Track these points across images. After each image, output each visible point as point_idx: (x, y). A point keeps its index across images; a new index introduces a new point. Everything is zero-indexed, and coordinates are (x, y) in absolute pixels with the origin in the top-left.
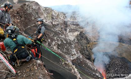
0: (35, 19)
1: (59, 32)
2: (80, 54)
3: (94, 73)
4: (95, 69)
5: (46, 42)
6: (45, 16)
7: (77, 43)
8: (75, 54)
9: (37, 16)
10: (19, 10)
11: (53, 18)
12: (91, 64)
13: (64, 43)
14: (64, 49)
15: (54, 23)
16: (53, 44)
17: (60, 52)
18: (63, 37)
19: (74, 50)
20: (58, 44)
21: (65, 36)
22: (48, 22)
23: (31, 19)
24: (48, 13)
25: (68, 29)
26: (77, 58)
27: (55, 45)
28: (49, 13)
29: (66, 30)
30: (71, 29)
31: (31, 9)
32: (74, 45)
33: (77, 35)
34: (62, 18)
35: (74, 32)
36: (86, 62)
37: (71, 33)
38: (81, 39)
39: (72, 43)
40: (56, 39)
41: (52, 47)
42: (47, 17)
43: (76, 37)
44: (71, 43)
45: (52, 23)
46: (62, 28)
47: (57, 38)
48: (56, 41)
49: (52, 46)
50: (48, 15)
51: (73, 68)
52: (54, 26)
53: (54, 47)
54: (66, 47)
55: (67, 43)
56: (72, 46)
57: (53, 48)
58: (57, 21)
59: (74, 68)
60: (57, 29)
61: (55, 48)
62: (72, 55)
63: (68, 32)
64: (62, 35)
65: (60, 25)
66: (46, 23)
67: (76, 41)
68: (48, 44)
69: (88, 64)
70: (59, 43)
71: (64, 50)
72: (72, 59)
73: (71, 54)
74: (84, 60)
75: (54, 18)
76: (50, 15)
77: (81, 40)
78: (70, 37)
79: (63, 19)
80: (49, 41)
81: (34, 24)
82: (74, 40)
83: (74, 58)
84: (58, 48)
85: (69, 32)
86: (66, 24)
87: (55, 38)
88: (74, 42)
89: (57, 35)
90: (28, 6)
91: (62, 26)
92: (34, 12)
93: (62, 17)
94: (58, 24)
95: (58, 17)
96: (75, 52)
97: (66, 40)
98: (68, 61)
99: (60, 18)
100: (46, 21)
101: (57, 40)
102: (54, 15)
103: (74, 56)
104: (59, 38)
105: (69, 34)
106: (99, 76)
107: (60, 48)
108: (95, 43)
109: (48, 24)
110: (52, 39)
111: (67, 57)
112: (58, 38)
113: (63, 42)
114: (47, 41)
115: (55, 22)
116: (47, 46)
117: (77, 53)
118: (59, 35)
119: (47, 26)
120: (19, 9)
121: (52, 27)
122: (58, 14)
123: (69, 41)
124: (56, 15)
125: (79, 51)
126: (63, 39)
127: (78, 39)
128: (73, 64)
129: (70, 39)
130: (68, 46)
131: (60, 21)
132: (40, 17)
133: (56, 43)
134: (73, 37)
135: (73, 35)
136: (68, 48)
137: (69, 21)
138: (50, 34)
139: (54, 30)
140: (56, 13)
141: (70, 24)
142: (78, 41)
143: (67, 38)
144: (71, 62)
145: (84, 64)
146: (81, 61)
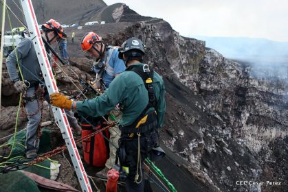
0: (155, 65)
1: (217, 116)
5: (170, 135)
6: (184, 62)
7: (271, 165)
9: (161, 59)
10: (122, 37)
11: (205, 72)
13: (225, 153)
14: (223, 172)
15: (203, 85)
16: (191, 148)
17: (208, 178)
18: (225, 132)
20: (206, 150)
21: (233, 132)
22: (187, 78)
24: (192, 55)
25: (245, 111)
27: (195, 152)
28: (196, 55)
29: (238, 115)
30: (258, 115)
31: (149, 39)
32: (261, 170)
33: (278, 139)
34: (232, 76)
35: (266, 126)
37: (255, 129)
39: (253, 161)
40: (202, 136)
41: (184, 155)
42: (186, 64)
43: (270, 146)
44: (249, 159)
45: (198, 85)
46: (225, 106)
47: (205, 134)
48: (203, 142)
49: (185, 152)
50: (192, 61)
52: (203, 94)
53: (192, 156)
54: (229, 168)
55: (236, 156)
56: (254, 170)
57: (189, 160)
58: (216, 80)
61: (193, 161)
63: (244, 122)
64: (224, 128)
65: (220, 96)
66: (182, 81)
67: (267, 157)
68: (175, 143)
70: (210, 149)
71: (220, 174)
75: (209, 70)
76: (198, 62)
78: (250, 138)
79: (233, 79)
80: (179, 135)
82: (262, 152)
84: (204, 165)
85: (247, 124)
86: (241, 96)
87: (201, 131)
88: (260, 159)
89: (209, 122)
90: (143, 29)
91: (228, 100)
92: (157, 47)
93: (235, 71)
94: (216, 92)
95: (220, 70)
97: (233, 146)
99: (226, 75)
100: (183, 77)
101: (206, 139)
102: (210, 61)
104: (213, 134)
105: (245, 128)
107: (209, 164)
109: (186, 85)
110: (190, 131)
112: (210, 135)
113: (222, 150)
114: (174, 134)
115: (207, 83)
116: (172, 149)
118: (215, 124)
119: (183, 91)
120: (123, 35)
121: (198, 98)
122: (220, 60)
123: (243, 151)
124: (216, 64)
126: (225, 140)
127: (276, 154)
129: (247, 147)
130: (238, 168)
131: (223, 82)
132: (169, 63)
133: (200, 145)
134: (260, 143)
135: (261, 135)
136: (236, 174)
137: (256, 89)
138: (189, 116)
139: (203, 105)
140: (216, 58)
141: (258, 98)
142: (277, 161)
143: (238, 141)
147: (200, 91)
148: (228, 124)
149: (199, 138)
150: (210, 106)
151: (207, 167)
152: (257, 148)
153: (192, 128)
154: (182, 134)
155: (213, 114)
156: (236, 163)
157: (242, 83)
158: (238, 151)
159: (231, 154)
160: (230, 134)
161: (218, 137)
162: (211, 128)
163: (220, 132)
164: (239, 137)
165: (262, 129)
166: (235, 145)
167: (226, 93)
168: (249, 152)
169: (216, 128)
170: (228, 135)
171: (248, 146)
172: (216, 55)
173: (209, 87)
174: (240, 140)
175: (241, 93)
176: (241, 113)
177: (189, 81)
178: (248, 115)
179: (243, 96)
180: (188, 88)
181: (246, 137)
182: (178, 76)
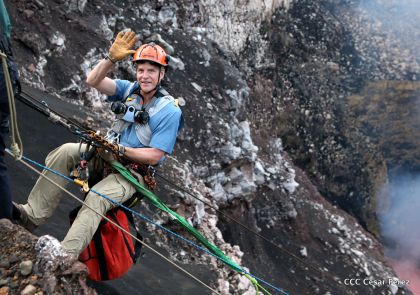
2: (281, 163)
4: (394, 289)
5: (30, 50)
7: (267, 73)
8: (245, 162)
12: (364, 246)
18: (162, 17)
19: (246, 125)
21: (181, 14)
26: (263, 188)
32: (246, 90)
36: (327, 224)
38: (302, 47)
39: (231, 72)
41: (74, 94)
43: (262, 32)
44: (221, 70)
49: (74, 85)
53: (94, 93)
56: (233, 93)
57: (88, 103)
61: (97, 104)
62: (226, 168)
64: (158, 9)
67: (259, 58)
68: (46, 68)
69: (336, 245)
72: (218, 192)
73: (218, 156)
74: (310, 213)
77: (304, 53)
78: (221, 22)
80: (53, 47)
82: (249, 49)
83: (237, 191)
87: (106, 25)
88: (245, 65)
96: (249, 144)
97: (186, 48)
98: (188, 208)
103: (235, 173)
108: (409, 86)
110: (80, 29)
111: (188, 182)
114: (40, 46)
116: (40, 85)
117: (265, 153)
118: (138, 3)
123: (207, 56)
125: (278, 143)
127: (276, 47)
128: (227, 237)
129: (214, 45)
130: (200, 95)
134: (241, 30)
135: (243, 9)
136: (198, 111)
142: (279, 62)
143: (195, 33)
144: (213, 222)
145: (305, 243)
146: (291, 220)
149: (103, 45)
152: (237, 43)
153: (83, 23)
154: (60, 41)
156: (194, 85)
158: (198, 58)
159: (182, 66)
160: (175, 19)
161: (148, 32)
162: (129, 13)
163: (152, 18)
164: (198, 23)
166: (189, 43)
168: (221, 53)
169: (141, 12)
170: (170, 23)
171: (217, 41)
174: (199, 29)
181: (213, 20)
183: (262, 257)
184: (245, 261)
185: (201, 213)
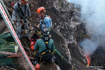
0: (49, 3)
1: (65, 19)
2: (75, 41)
3: (81, 59)
4: (84, 56)
6: (57, 3)
8: (72, 40)
9: (51, 1)
11: (63, 6)
12: (82, 51)
15: (62, 10)
17: (61, 35)
19: (73, 36)
20: (61, 28)
21: (68, 23)
22: (58, 8)
23: (46, 3)
26: (73, 43)
27: (58, 28)
28: (61, 1)
29: (70, 19)
30: (75, 19)
33: (78, 25)
34: (70, 8)
35: (76, 22)
37: (74, 22)
38: (80, 29)
39: (72, 30)
41: (56, 29)
42: (58, 3)
43: (76, 27)
45: (61, 10)
46: (67, 16)
47: (61, 24)
48: (61, 26)
51: (67, 50)
53: (58, 30)
54: (66, 32)
56: (72, 33)
57: (57, 31)
58: (65, 9)
59: (69, 50)
60: (64, 16)
62: (70, 40)
63: (71, 20)
64: (66, 22)
65: (66, 13)
66: (56, 8)
68: (54, 26)
69: (79, 50)
70: (62, 28)
71: (64, 34)
72: (68, 43)
74: (77, 47)
75: (64, 6)
76: (61, 3)
77: (80, 30)
78: (72, 25)
79: (70, 9)
80: (55, 24)
81: (47, 8)
82: (74, 28)
83: (70, 43)
87: (61, 23)
88: (74, 30)
89: (63, 21)
94: (65, 12)
95: (67, 6)
97: (68, 27)
98: (65, 44)
99: (68, 7)
100: (57, 7)
102: (64, 3)
103: (70, 41)
104: (64, 24)
105: (71, 22)
106: (85, 62)
107: (62, 32)
108: (90, 36)
109: (57, 10)
110: (58, 23)
111: (66, 41)
113: (65, 28)
114: (53, 24)
115: (63, 9)
116: (53, 28)
117: (74, 39)
119: (56, 11)
121: (61, 14)
122: (67, 3)
123: (70, 28)
124: (66, 4)
125: (75, 39)
126: (66, 25)
131: (67, 9)
132: (53, 3)
133: (60, 27)
135: (75, 24)
136: (68, 34)
137: (75, 12)
138: (58, 19)
139: (62, 16)
140: (66, 2)
141: (75, 14)
142: (77, 30)
144: (67, 46)
145: (76, 50)
146: (75, 47)
147: (61, 12)
148: (67, 21)
149: (60, 25)
150: (63, 16)
151: (61, 32)
152: (73, 27)
153: (58, 22)
154: (56, 24)
155: (64, 18)
156: (68, 31)
157: (72, 10)
158: (69, 28)
159: (67, 29)
164: (70, 24)
165: (75, 22)
167: (68, 12)
172: (67, 1)
173: (64, 11)
175: (72, 13)
176: (71, 18)
177: (58, 9)
178: (72, 19)
179: (72, 14)
180: (58, 11)
182: (55, 7)
183: (71, 50)
184: (69, 51)
185: (66, 45)
